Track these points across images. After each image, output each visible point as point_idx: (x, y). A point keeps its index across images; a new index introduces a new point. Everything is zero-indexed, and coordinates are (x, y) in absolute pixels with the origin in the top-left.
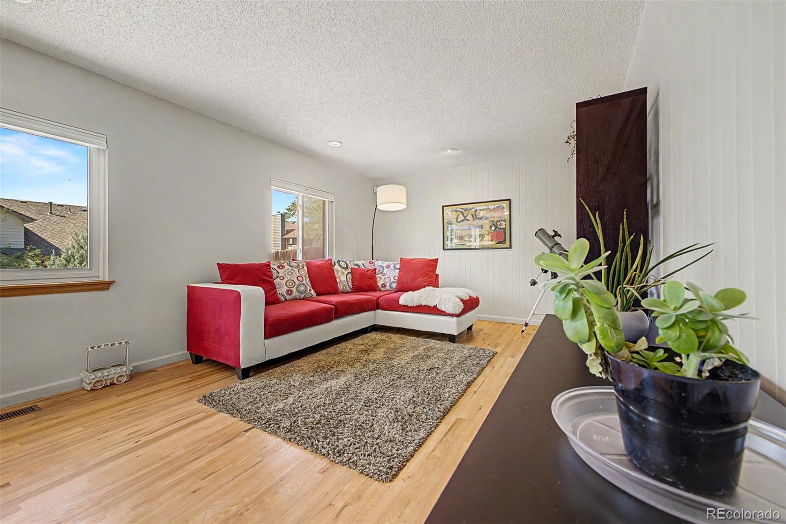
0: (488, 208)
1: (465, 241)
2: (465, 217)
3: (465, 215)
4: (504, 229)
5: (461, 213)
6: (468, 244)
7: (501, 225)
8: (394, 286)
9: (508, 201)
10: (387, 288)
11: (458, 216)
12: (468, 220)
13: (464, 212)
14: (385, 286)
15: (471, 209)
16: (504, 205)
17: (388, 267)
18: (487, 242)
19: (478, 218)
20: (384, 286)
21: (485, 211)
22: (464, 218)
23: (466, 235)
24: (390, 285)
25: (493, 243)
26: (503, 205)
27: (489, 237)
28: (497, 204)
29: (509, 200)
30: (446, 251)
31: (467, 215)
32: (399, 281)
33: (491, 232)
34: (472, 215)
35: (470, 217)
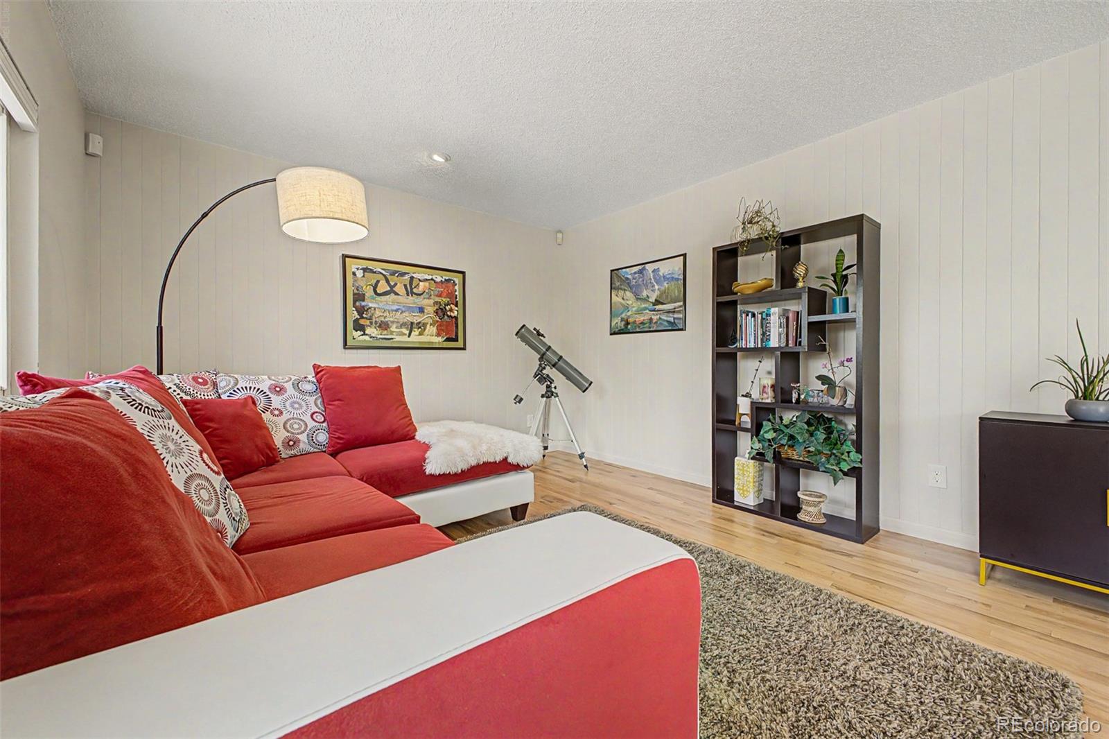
0: (432, 279)
1: (392, 333)
2: (392, 287)
3: (392, 284)
4: (456, 318)
5: (381, 275)
6: (398, 338)
7: (451, 310)
8: (323, 437)
9: (461, 275)
10: (302, 446)
11: (378, 282)
12: (396, 294)
13: (389, 277)
14: (296, 442)
15: (403, 274)
16: (457, 281)
17: (278, 390)
18: (431, 335)
19: (416, 294)
20: (291, 443)
21: (427, 284)
22: (389, 289)
23: (393, 322)
24: (311, 438)
25: (440, 339)
26: (455, 279)
27: (434, 330)
28: (447, 276)
29: (463, 273)
30: (347, 351)
31: (396, 284)
32: (333, 422)
33: (437, 321)
34: (405, 286)
35: (400, 288)
